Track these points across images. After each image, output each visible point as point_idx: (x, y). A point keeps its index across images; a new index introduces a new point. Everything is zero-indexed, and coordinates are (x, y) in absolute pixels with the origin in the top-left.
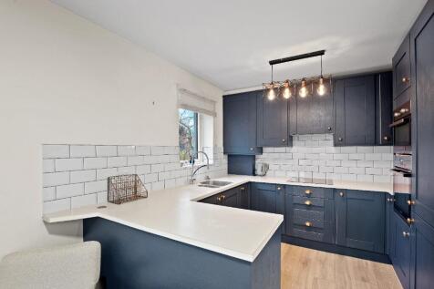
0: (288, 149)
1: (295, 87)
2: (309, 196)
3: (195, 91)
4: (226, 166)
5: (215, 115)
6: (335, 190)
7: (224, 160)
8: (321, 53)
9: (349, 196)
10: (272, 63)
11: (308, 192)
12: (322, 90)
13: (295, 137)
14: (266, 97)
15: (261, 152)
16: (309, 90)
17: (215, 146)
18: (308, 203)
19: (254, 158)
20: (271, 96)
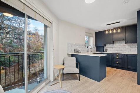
0: (113, 45)
1: (112, 30)
2: (117, 56)
3: (88, 32)
4: (96, 49)
5: (93, 37)
6: (124, 54)
7: (95, 48)
8: (119, 22)
9: (128, 56)
10: (107, 25)
11: (117, 55)
12: (119, 31)
13: (115, 42)
14: (105, 33)
15: (105, 46)
16: (116, 30)
17: (93, 44)
18: (117, 57)
19: (103, 47)
20: (107, 32)
